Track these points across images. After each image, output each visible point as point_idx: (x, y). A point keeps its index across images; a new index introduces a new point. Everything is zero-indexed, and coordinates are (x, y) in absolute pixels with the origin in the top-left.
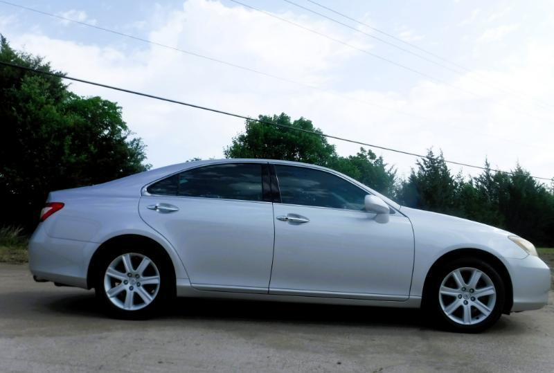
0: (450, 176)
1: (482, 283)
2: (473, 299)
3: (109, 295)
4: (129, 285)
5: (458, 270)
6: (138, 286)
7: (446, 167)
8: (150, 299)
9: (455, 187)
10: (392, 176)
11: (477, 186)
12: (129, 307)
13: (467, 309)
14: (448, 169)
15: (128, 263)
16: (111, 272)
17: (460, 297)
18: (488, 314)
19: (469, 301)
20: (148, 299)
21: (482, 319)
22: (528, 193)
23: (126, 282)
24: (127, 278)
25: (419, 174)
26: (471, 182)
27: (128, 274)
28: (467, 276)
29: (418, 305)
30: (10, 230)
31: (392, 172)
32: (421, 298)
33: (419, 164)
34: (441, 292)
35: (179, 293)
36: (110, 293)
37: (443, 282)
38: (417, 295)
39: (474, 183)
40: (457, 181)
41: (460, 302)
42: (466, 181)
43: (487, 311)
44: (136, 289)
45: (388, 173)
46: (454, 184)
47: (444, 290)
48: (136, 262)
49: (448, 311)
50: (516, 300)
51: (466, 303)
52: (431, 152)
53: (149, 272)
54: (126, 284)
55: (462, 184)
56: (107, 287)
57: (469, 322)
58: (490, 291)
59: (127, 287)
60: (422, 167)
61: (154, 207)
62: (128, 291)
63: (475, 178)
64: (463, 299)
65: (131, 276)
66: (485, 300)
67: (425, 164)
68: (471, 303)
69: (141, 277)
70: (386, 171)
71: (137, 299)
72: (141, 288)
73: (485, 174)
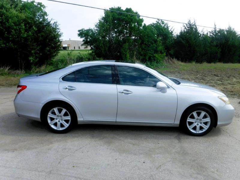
0: (198, 31)
1: (205, 117)
2: (201, 123)
3: (50, 124)
4: (58, 120)
5: (195, 112)
6: (62, 120)
7: (196, 27)
8: (67, 126)
9: (200, 36)
10: (172, 32)
11: (210, 35)
12: (59, 129)
13: (198, 127)
14: (197, 28)
15: (57, 112)
16: (50, 115)
17: (196, 122)
18: (206, 129)
19: (199, 124)
20: (67, 125)
21: (204, 131)
22: (233, 39)
23: (57, 119)
24: (57, 117)
25: (184, 31)
26: (207, 34)
27: (57, 116)
28: (199, 114)
29: (178, 126)
30: (4, 68)
31: (172, 30)
32: (179, 123)
33: (184, 26)
34: (188, 120)
35: (79, 123)
36: (50, 123)
37: (189, 117)
38: (177, 122)
39: (209, 34)
40: (201, 33)
41: (195, 124)
42: (205, 33)
43: (206, 128)
44: (61, 122)
45: (170, 30)
46: (200, 35)
47: (189, 120)
48: (60, 111)
49: (190, 128)
50: (219, 123)
51: (198, 125)
52: (190, 21)
53: (66, 114)
54: (57, 120)
55: (203, 35)
56: (49, 121)
57: (199, 132)
58: (208, 120)
59: (57, 121)
60: (185, 27)
61: (65, 88)
62: (58, 122)
63: (209, 32)
64: (197, 123)
65: (58, 116)
66: (206, 123)
67: (187, 26)
68: (200, 125)
69: (63, 117)
70: (169, 30)
71: (62, 126)
72: (63, 121)
73: (214, 30)
